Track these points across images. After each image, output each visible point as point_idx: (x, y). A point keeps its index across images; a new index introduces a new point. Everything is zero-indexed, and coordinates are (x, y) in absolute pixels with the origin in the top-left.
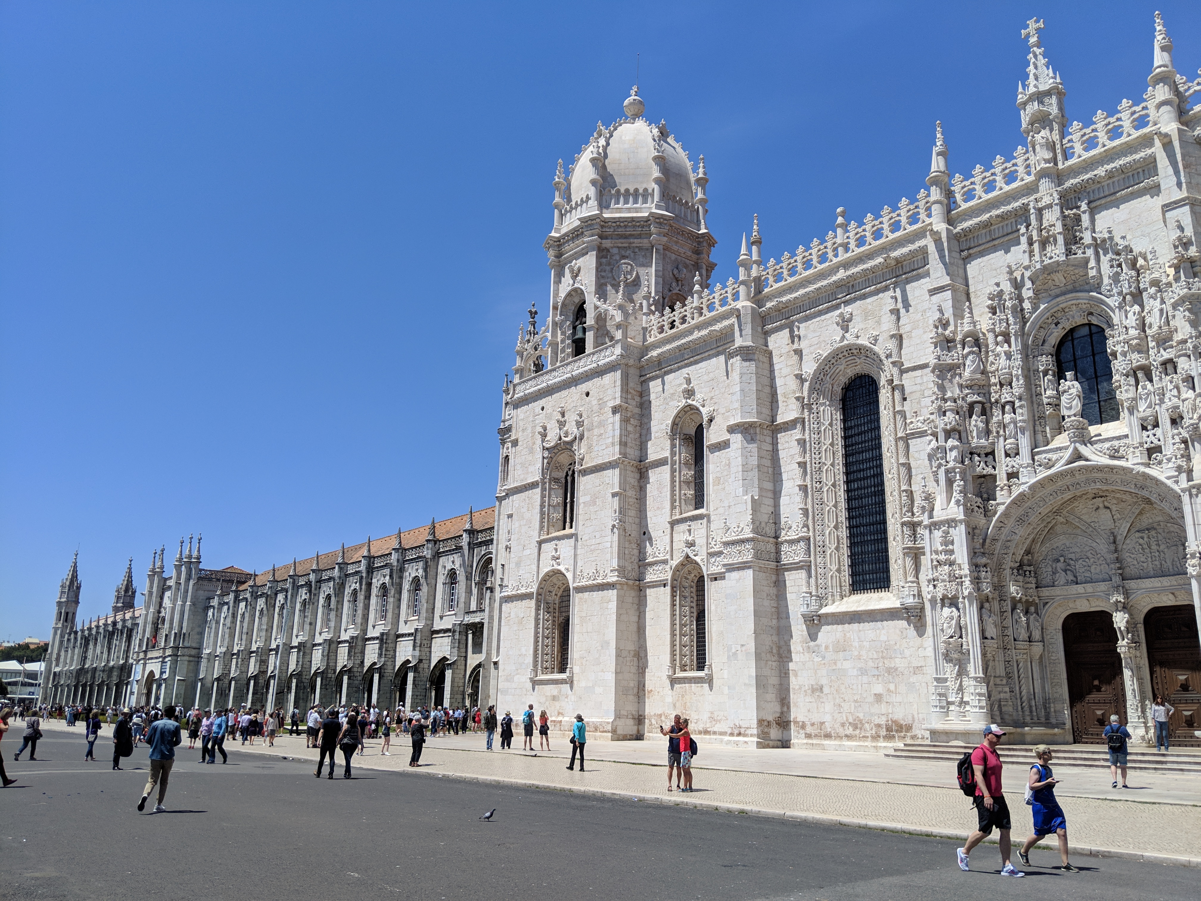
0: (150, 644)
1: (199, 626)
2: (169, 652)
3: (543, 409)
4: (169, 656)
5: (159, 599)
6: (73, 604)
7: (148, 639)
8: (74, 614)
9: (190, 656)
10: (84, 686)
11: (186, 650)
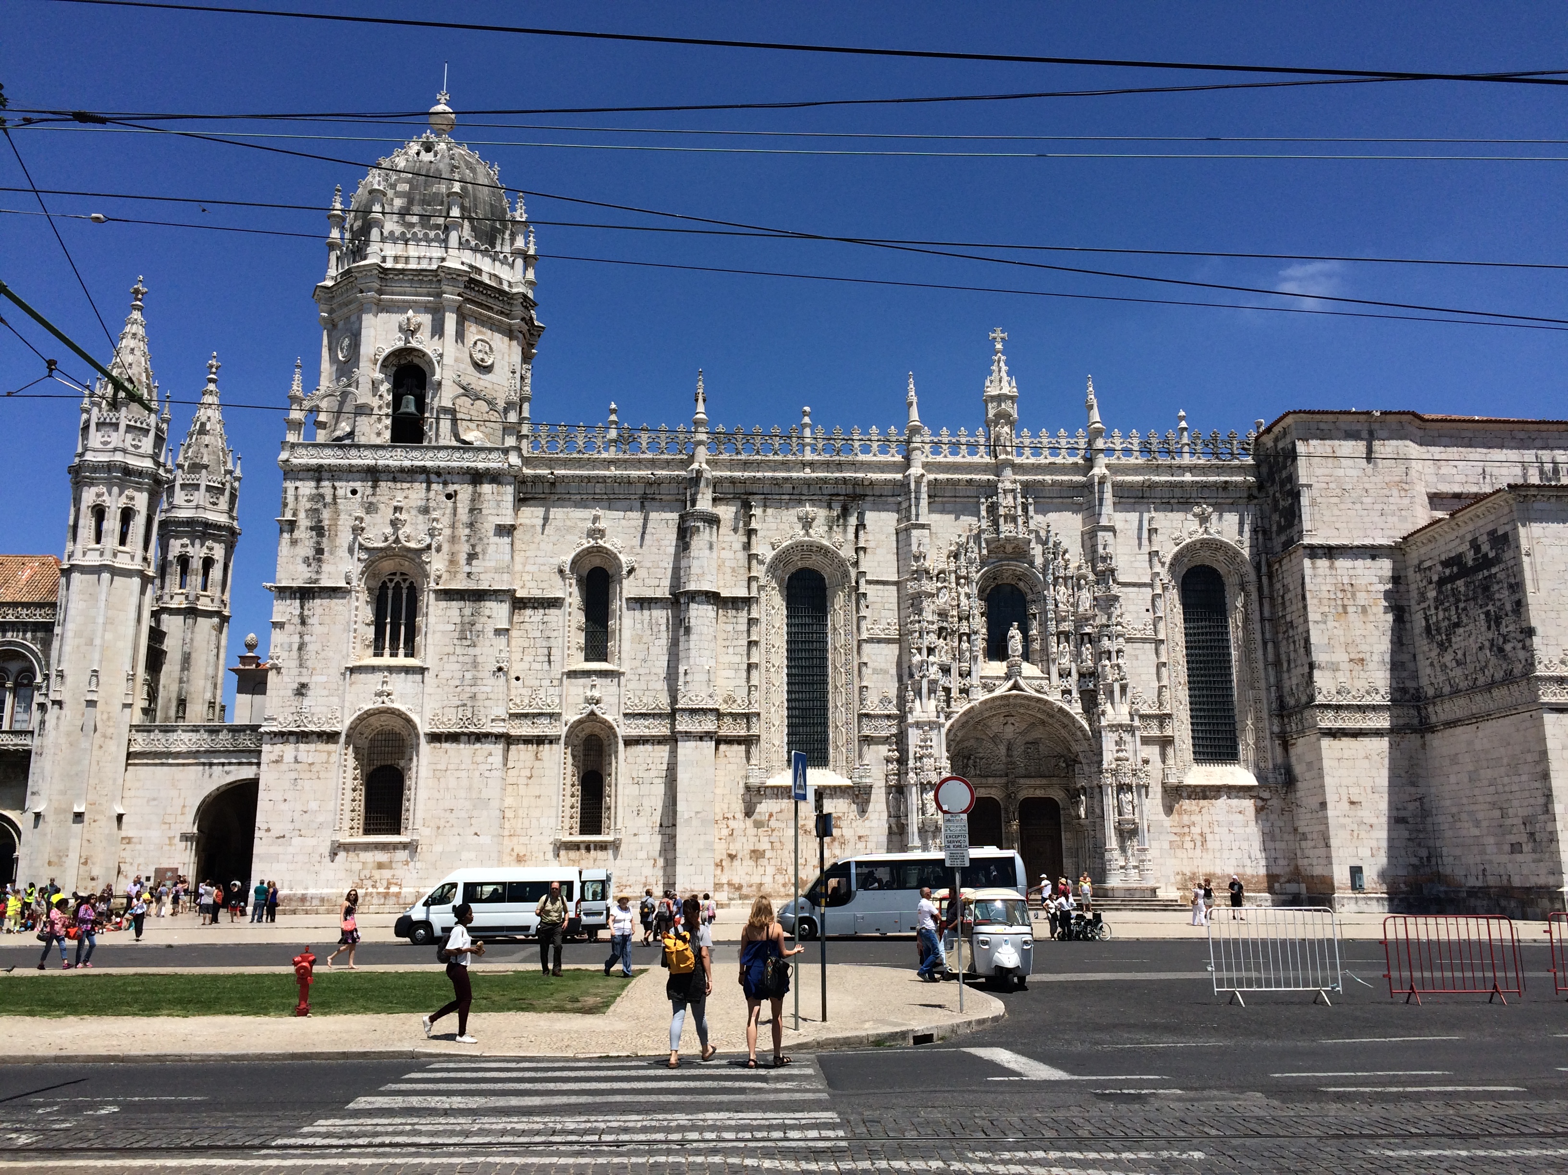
3: (354, 493)
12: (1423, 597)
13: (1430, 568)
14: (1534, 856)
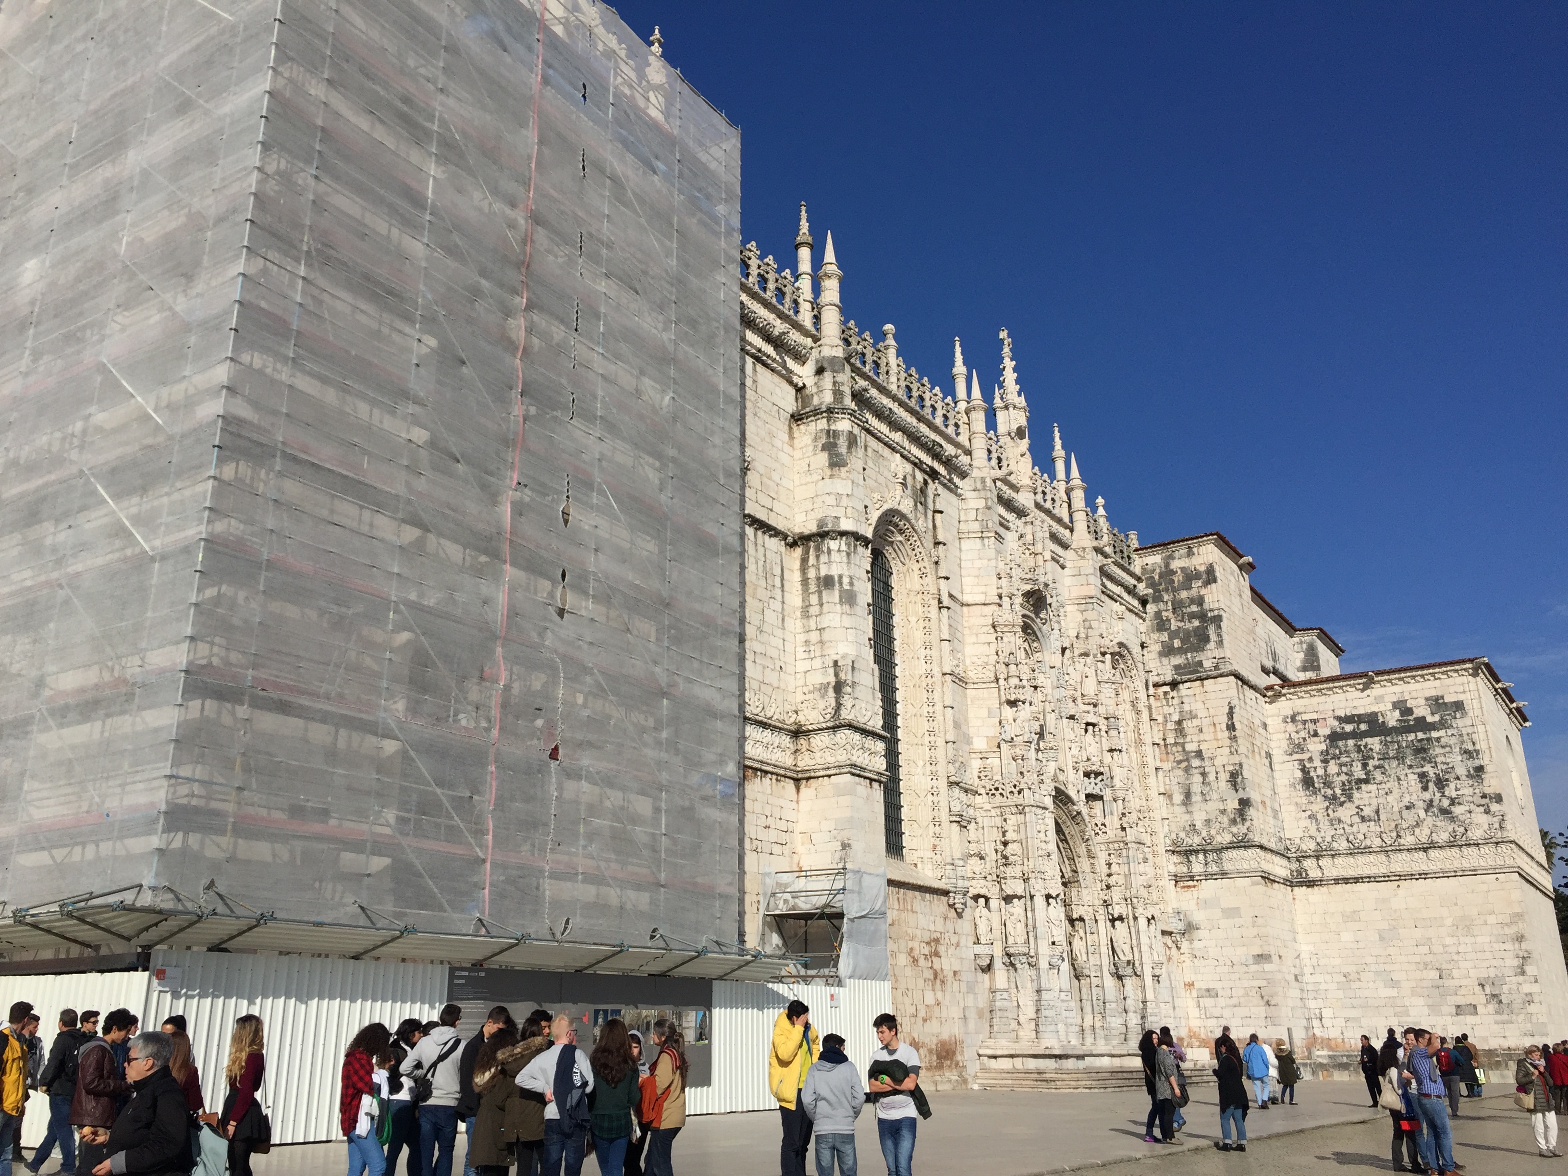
12: (1298, 748)
13: (1315, 721)
14: (1498, 1017)
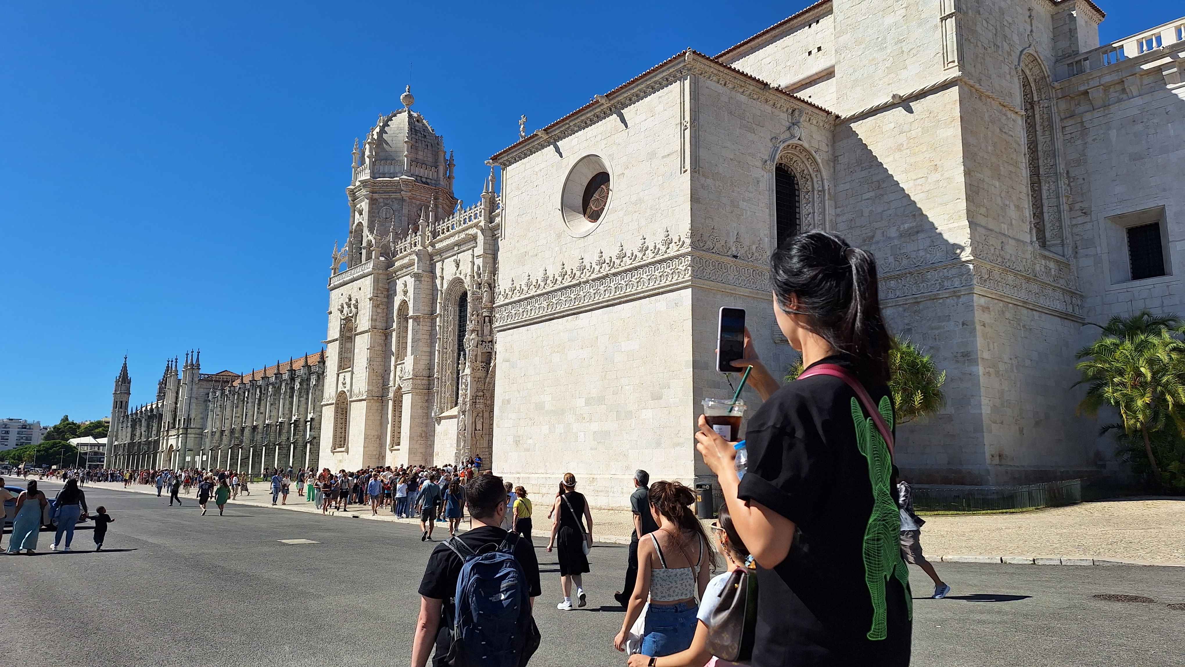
0: (171, 426)
1: (202, 413)
2: (181, 431)
3: (342, 295)
4: (181, 434)
5: (175, 394)
6: (126, 395)
7: (169, 422)
8: (127, 402)
9: (195, 434)
10: (134, 456)
11: (192, 430)
